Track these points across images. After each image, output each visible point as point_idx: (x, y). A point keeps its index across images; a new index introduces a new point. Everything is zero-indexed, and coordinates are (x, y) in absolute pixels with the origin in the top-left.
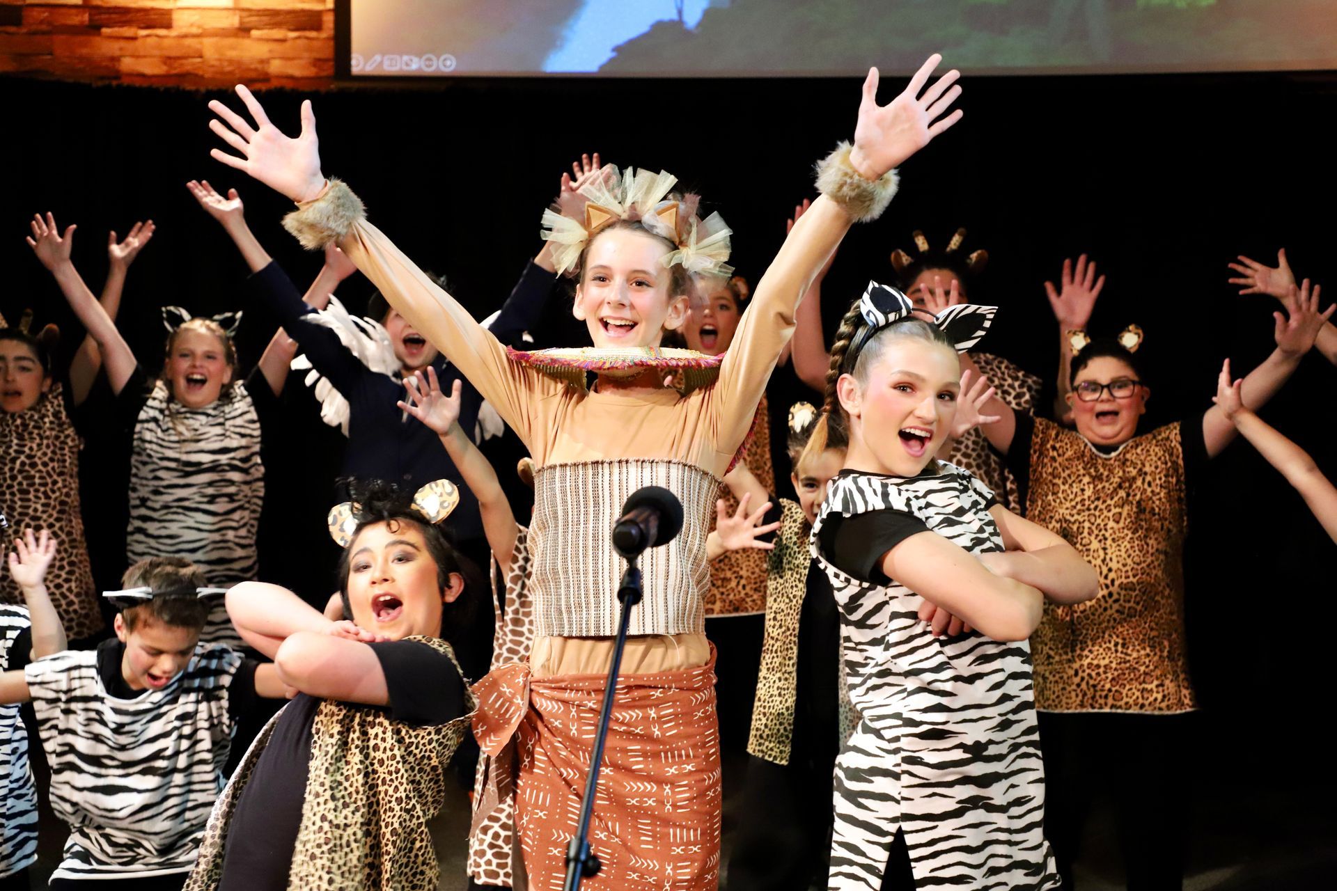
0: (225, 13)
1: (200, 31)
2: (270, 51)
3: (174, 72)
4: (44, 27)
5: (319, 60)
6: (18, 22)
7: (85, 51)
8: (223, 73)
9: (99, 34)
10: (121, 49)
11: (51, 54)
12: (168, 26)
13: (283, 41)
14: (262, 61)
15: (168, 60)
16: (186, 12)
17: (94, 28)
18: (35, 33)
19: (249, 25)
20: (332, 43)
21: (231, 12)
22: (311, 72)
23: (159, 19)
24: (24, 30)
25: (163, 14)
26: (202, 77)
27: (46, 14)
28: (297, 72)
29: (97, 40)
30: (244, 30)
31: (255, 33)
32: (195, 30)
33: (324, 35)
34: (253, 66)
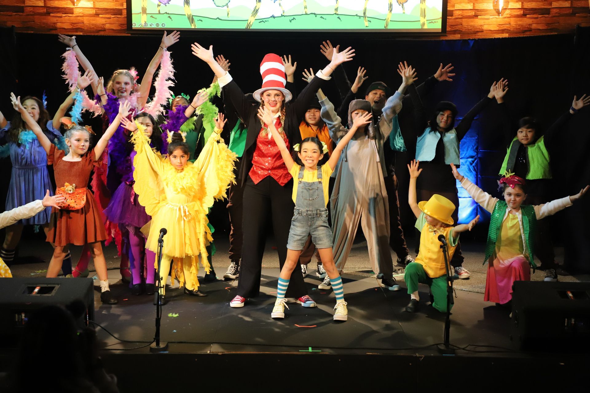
0: (91, 9)
1: (83, 15)
2: (106, 21)
3: (74, 28)
4: (31, 13)
5: (122, 24)
6: (23, 12)
7: (45, 21)
8: (90, 28)
9: (50, 16)
10: (57, 20)
11: (34, 22)
12: (73, 13)
13: (110, 18)
14: (103, 24)
15: (72, 24)
16: (78, 9)
17: (48, 14)
18: (28, 15)
19: (98, 13)
20: (126, 19)
21: (93, 9)
22: (119, 28)
23: (69, 11)
24: (25, 14)
25: (70, 9)
26: (84, 29)
27: (32, 9)
28: (114, 28)
29: (49, 17)
30: (97, 15)
31: (100, 15)
32: (81, 15)
33: (123, 16)
34: (100, 26)
